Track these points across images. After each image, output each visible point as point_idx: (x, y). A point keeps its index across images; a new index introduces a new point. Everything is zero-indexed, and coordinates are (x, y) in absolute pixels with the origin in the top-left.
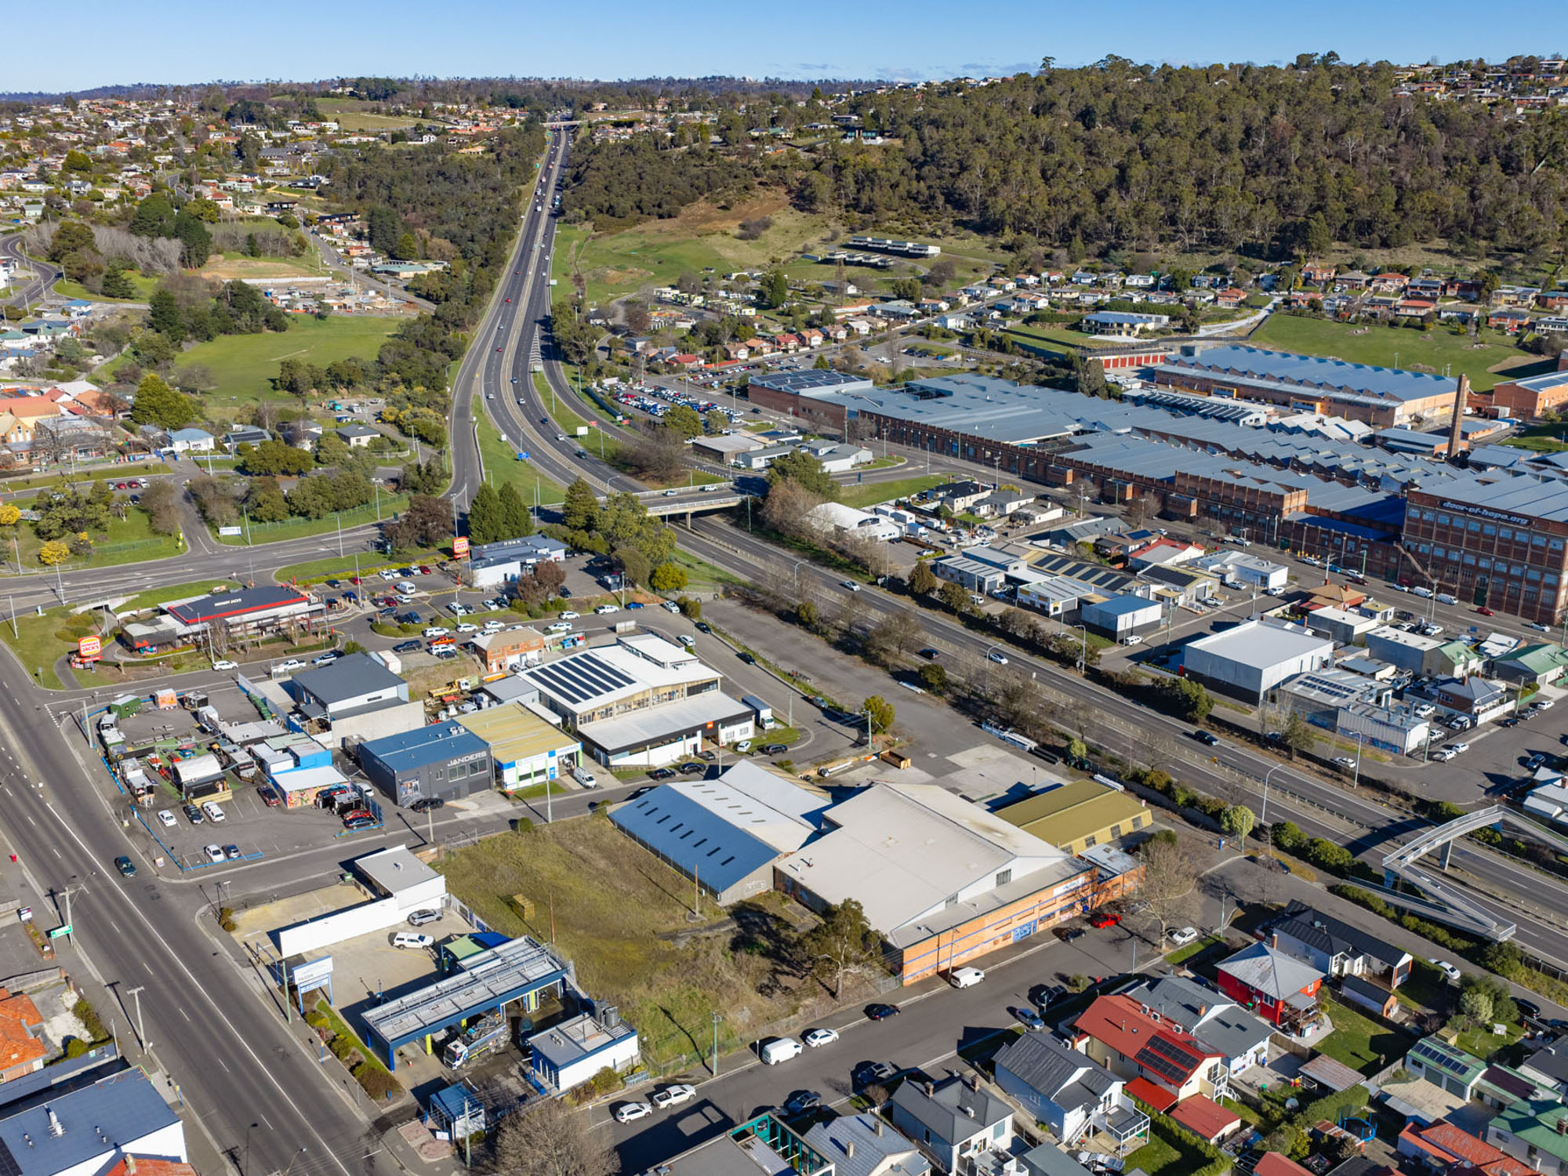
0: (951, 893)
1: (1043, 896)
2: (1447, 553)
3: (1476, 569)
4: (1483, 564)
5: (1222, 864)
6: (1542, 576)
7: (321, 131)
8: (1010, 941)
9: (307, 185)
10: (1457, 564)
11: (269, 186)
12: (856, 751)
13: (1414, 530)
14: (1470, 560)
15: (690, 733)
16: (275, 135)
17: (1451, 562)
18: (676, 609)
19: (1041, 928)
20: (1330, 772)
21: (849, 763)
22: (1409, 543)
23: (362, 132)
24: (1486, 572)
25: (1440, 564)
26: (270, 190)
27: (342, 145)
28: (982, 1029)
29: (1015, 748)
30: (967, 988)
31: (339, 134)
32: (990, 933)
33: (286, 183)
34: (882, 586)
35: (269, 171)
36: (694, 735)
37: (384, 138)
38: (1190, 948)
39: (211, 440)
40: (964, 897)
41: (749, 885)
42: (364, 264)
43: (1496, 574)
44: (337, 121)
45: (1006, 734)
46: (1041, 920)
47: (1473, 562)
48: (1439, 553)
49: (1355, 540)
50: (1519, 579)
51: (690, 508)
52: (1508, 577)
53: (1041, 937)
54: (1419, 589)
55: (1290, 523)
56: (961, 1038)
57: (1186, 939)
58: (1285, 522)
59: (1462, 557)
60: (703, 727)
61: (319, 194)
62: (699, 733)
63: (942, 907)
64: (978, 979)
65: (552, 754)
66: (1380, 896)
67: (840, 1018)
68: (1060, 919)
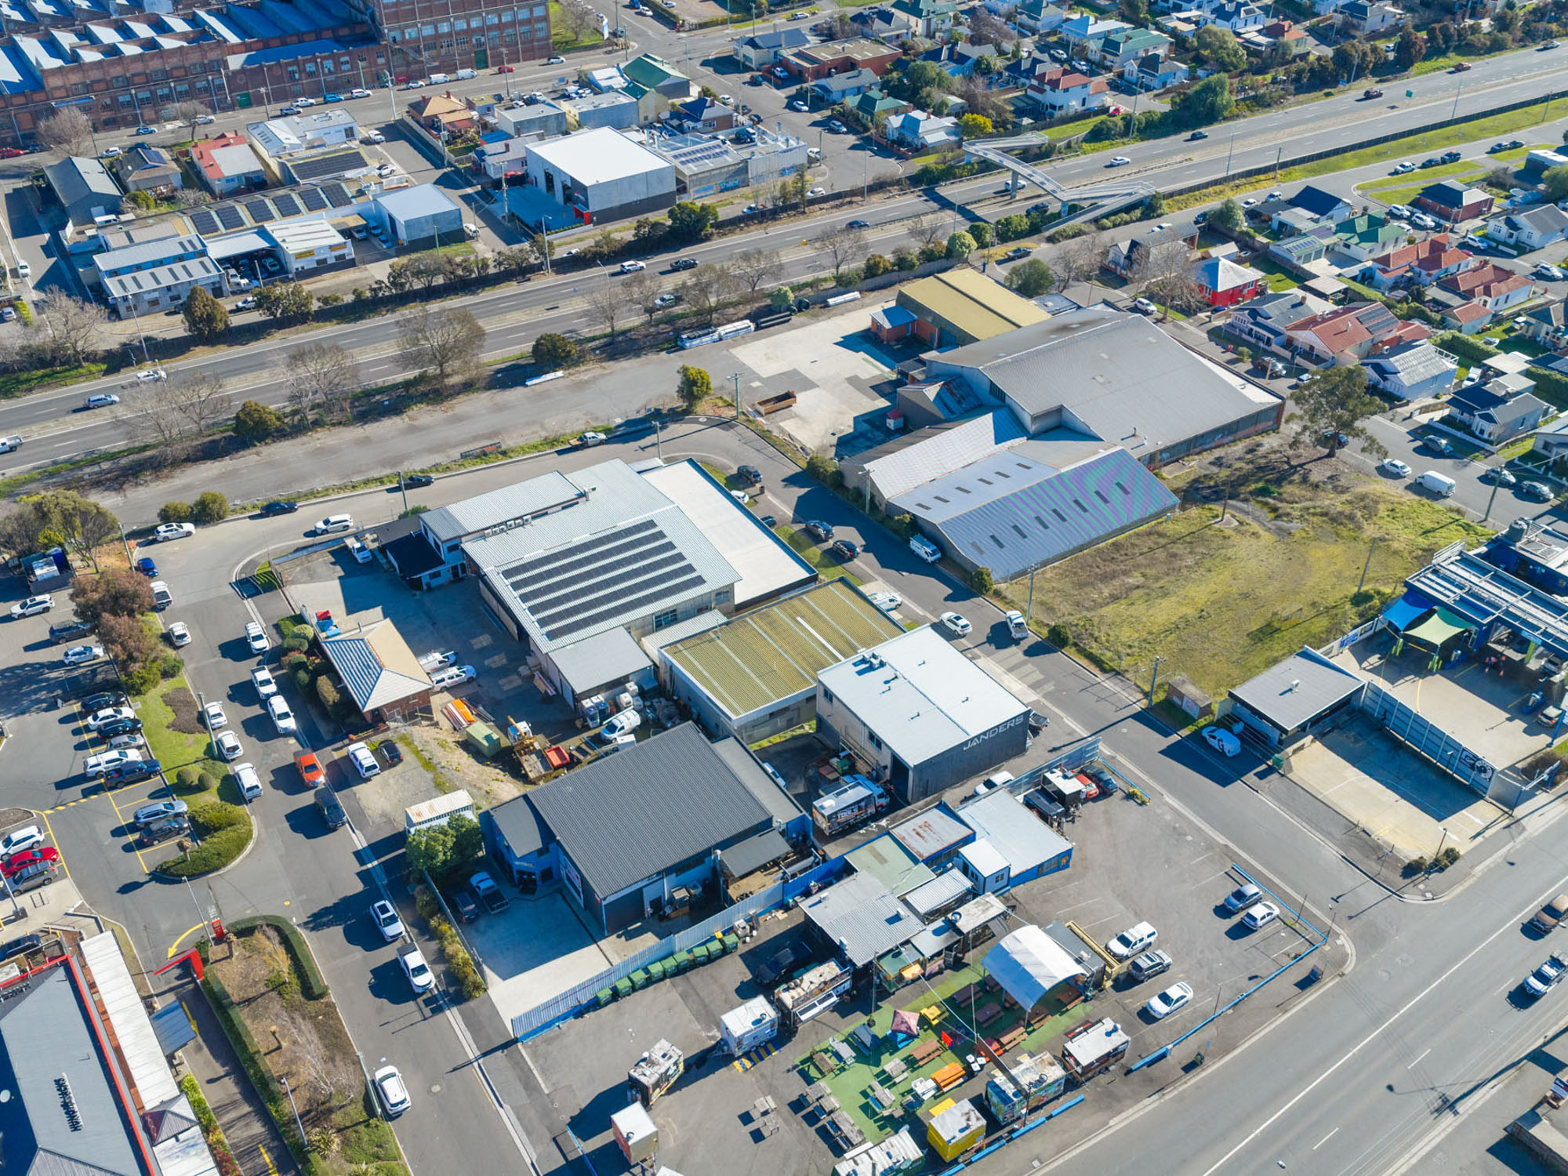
2: (436, 28)
3: (469, 32)
4: (474, 24)
6: (531, 11)
10: (450, 34)
13: (395, 17)
14: (461, 25)
17: (443, 36)
18: (188, 527)
20: (837, 202)
22: (393, 34)
24: (481, 30)
25: (434, 42)
29: (743, 336)
43: (491, 28)
45: (719, 333)
47: (465, 26)
48: (428, 31)
49: (332, 56)
50: (512, 24)
52: (500, 27)
54: (435, 77)
55: (242, 71)
58: (235, 73)
59: (452, 25)
66: (1077, 222)
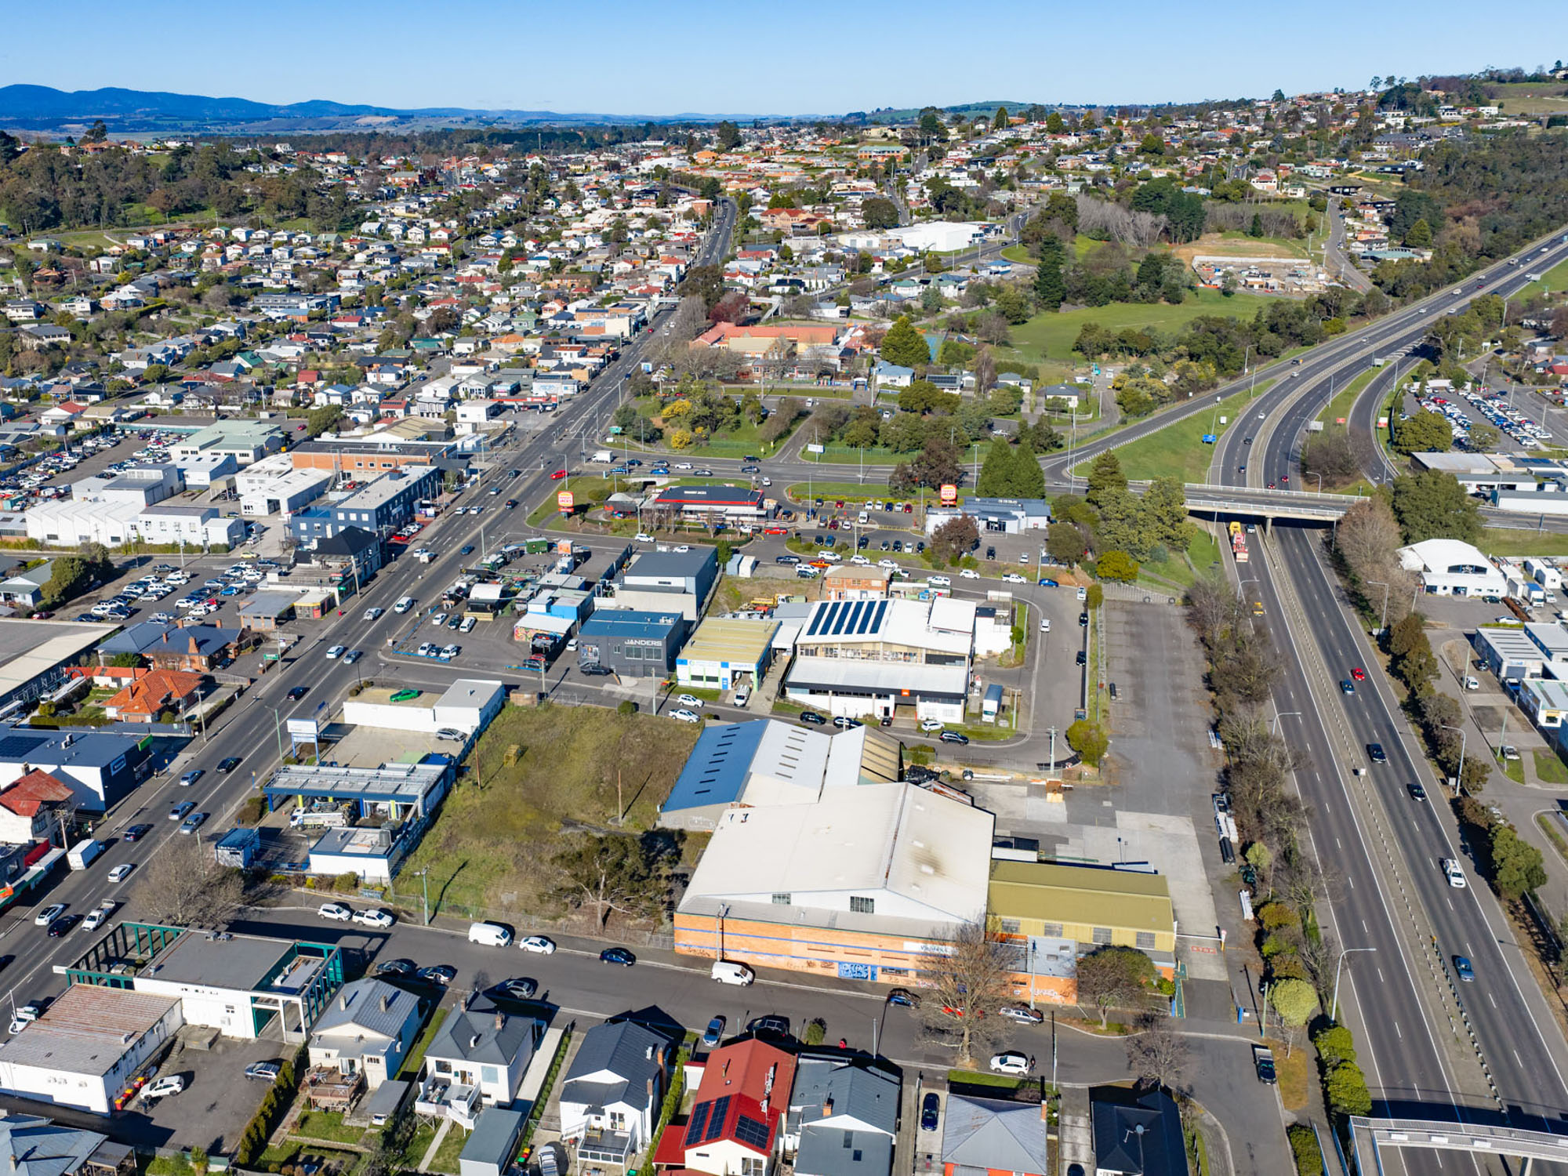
0: (783, 890)
1: (886, 943)
5: (1211, 1036)
7: (1476, 115)
8: (834, 973)
9: (1394, 170)
11: (1351, 171)
12: (1037, 769)
15: (882, 694)
16: (1416, 120)
18: (1082, 596)
19: (883, 979)
21: (1006, 778)
23: (1523, 116)
26: (1351, 175)
27: (1483, 131)
28: (667, 1016)
29: (1207, 831)
30: (718, 982)
31: (1494, 119)
32: (800, 949)
33: (1375, 168)
34: (1378, 637)
35: (1365, 156)
36: (887, 697)
37: (1540, 123)
38: (998, 1078)
39: (908, 378)
40: (796, 901)
41: (696, 819)
42: (1359, 248)
44: (1500, 106)
45: (1221, 816)
46: (884, 970)
51: (1271, 513)
53: (876, 987)
56: (634, 1010)
57: (1004, 1068)
60: (897, 692)
61: (1403, 180)
62: (892, 697)
63: (768, 900)
64: (738, 981)
65: (725, 665)
67: (581, 943)
68: (910, 981)
